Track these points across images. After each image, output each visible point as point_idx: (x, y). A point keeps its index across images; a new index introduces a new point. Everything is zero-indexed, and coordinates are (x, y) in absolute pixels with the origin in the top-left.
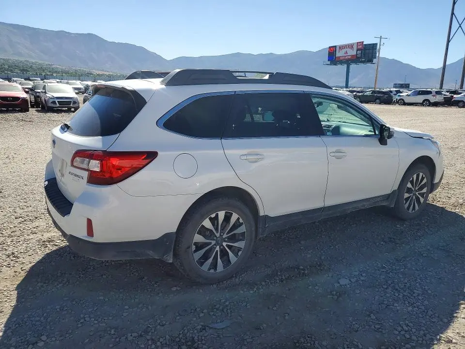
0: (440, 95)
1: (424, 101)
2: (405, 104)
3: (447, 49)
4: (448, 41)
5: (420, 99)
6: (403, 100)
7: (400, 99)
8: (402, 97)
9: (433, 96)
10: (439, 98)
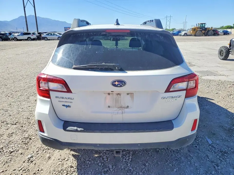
0: (35, 35)
1: (28, 38)
2: (18, 40)
3: (25, 11)
4: (24, 7)
5: (26, 37)
6: (16, 38)
7: (15, 38)
8: (15, 37)
9: (32, 35)
10: (34, 36)
